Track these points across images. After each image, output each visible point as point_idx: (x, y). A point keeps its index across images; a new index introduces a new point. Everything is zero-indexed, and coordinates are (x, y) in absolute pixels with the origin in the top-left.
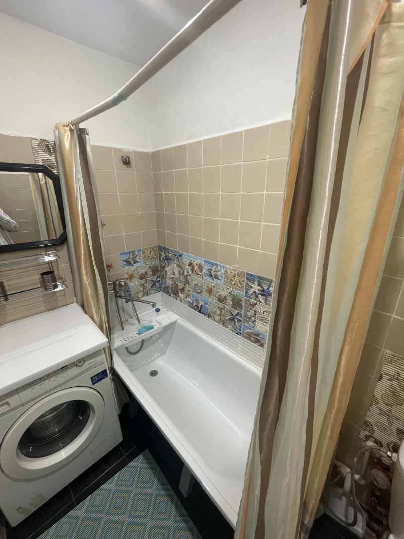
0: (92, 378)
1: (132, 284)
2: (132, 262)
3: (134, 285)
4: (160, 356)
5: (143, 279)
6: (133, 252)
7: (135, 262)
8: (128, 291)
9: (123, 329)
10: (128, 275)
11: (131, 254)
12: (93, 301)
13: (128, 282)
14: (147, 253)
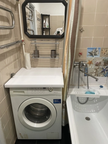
1: (90, 67)
2: (93, 54)
5: (97, 66)
6: (96, 49)
8: (87, 70)
10: (89, 61)
11: (94, 50)
13: (88, 65)
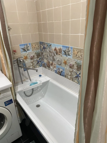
0: (5, 103)
1: (27, 62)
2: (26, 50)
3: (28, 62)
4: (42, 98)
5: (32, 59)
6: (27, 45)
7: (28, 50)
8: (25, 65)
9: (23, 83)
10: (24, 57)
11: (26, 45)
12: (6, 66)
13: (25, 60)
14: (34, 46)
